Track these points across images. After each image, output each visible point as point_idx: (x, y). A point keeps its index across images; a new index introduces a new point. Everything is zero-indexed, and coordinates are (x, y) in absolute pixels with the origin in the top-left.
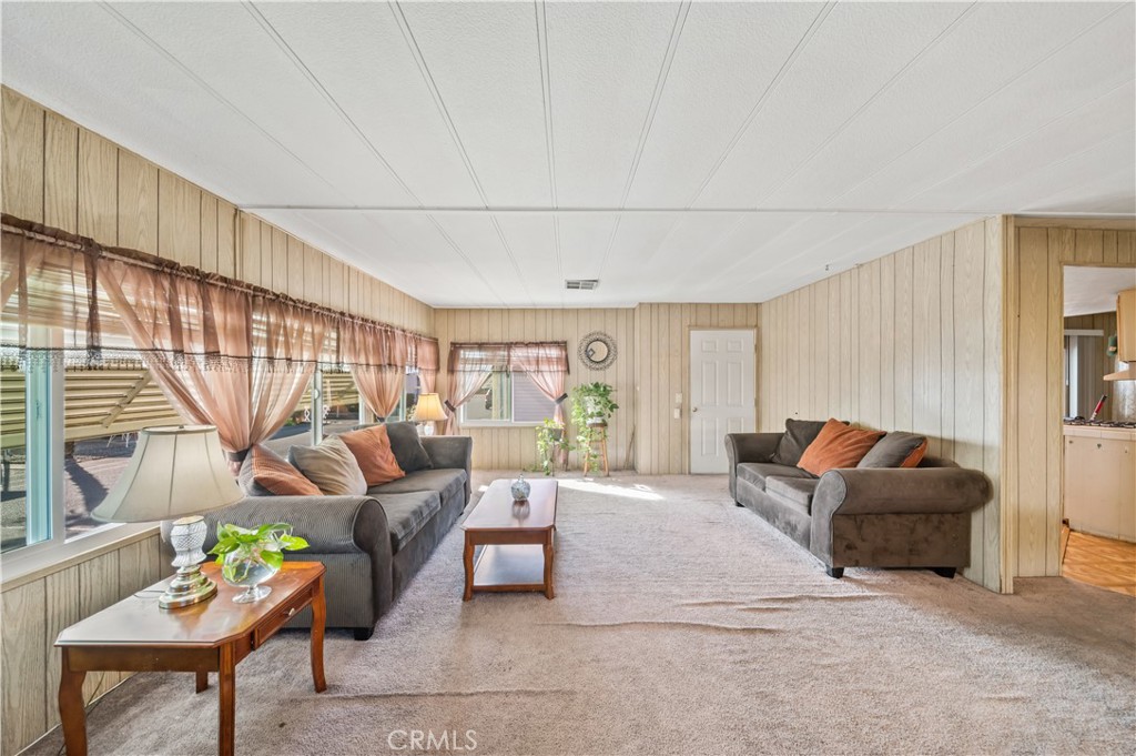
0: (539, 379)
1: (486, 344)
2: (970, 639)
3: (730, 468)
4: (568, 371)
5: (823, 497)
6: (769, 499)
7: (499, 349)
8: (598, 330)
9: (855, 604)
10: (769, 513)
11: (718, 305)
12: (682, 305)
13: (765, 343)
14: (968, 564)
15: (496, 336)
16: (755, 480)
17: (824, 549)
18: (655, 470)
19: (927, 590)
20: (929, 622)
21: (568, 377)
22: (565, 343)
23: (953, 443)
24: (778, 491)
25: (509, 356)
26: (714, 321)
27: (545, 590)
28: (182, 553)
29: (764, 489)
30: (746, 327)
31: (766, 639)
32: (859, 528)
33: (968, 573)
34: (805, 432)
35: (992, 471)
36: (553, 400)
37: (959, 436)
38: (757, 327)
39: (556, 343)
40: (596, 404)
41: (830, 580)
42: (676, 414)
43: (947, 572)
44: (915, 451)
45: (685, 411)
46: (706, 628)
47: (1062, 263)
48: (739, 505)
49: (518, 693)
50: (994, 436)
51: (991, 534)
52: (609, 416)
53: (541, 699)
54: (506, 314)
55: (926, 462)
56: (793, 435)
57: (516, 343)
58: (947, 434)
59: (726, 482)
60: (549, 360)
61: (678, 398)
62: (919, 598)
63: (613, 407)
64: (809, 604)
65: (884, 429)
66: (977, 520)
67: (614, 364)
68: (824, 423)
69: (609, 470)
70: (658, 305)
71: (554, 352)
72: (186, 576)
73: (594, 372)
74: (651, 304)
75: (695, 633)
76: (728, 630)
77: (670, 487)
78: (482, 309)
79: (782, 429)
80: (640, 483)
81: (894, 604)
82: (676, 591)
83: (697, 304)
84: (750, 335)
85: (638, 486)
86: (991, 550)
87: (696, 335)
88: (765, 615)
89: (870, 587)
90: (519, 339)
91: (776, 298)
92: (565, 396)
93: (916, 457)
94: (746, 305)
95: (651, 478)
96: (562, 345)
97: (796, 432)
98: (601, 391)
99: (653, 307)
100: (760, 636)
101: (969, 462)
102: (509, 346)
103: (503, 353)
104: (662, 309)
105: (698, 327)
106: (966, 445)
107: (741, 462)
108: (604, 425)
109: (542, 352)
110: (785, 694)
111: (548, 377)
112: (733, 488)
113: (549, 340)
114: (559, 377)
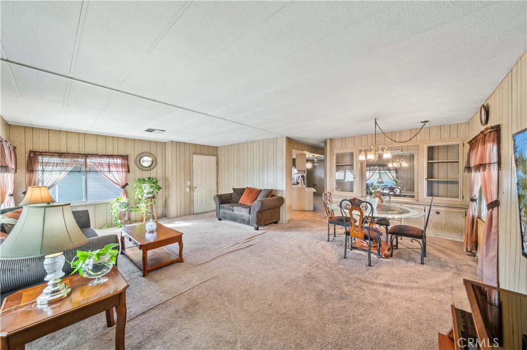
0: (110, 176)
1: (64, 153)
2: (285, 233)
3: (217, 207)
4: (129, 171)
5: (254, 208)
6: (235, 214)
7: (78, 157)
8: (147, 151)
9: (264, 234)
10: (234, 219)
11: (204, 146)
12: (190, 144)
13: (220, 162)
14: (279, 220)
15: (74, 149)
16: (229, 209)
17: (255, 223)
18: (179, 215)
19: (274, 227)
20: (278, 233)
21: (128, 174)
22: (128, 156)
23: (276, 190)
24: (239, 211)
25: (86, 162)
26: (202, 152)
27: (180, 260)
28: (50, 273)
29: (233, 211)
30: (213, 155)
31: (252, 247)
32: (262, 215)
33: (280, 222)
34: (239, 192)
35: (284, 196)
36: (119, 187)
37: (278, 189)
38: (217, 155)
39: (121, 156)
40: (151, 187)
41: (256, 231)
42: (188, 190)
43: (276, 223)
44: (270, 193)
45: (192, 188)
46: (238, 250)
47: (292, 148)
48: (220, 220)
49: (201, 283)
50: (284, 188)
51: (284, 211)
52: (157, 193)
53: (210, 281)
54: (82, 137)
55: (272, 196)
56: (236, 193)
57: (93, 154)
58: (275, 189)
59: (215, 213)
60: (117, 165)
61: (189, 183)
62: (274, 229)
63: (159, 188)
64: (256, 237)
65: (261, 189)
66: (281, 208)
67: (156, 168)
68: (245, 189)
69: (158, 218)
70: (180, 142)
71: (119, 161)
72: (55, 285)
73: (144, 172)
74: (176, 142)
75: (236, 252)
76: (243, 248)
77: (190, 220)
78: (60, 131)
79: (232, 192)
80: (176, 221)
81: (271, 232)
82: (222, 246)
83: (196, 144)
84: (214, 158)
85: (176, 222)
86: (284, 215)
87: (195, 157)
88: (249, 242)
89: (265, 230)
90: (94, 152)
91: (225, 146)
92: (127, 184)
93: (270, 195)
94: (213, 147)
95: (178, 218)
96: (125, 157)
97: (237, 192)
98: (152, 181)
99: (177, 143)
100: (250, 247)
101: (279, 195)
102: (86, 156)
103: (82, 160)
104: (181, 145)
105: (196, 154)
106: (279, 191)
107: (221, 204)
108: (154, 197)
109: (111, 161)
110: (263, 254)
111: (116, 174)
112: (218, 214)
113: (117, 154)
114: (124, 174)
